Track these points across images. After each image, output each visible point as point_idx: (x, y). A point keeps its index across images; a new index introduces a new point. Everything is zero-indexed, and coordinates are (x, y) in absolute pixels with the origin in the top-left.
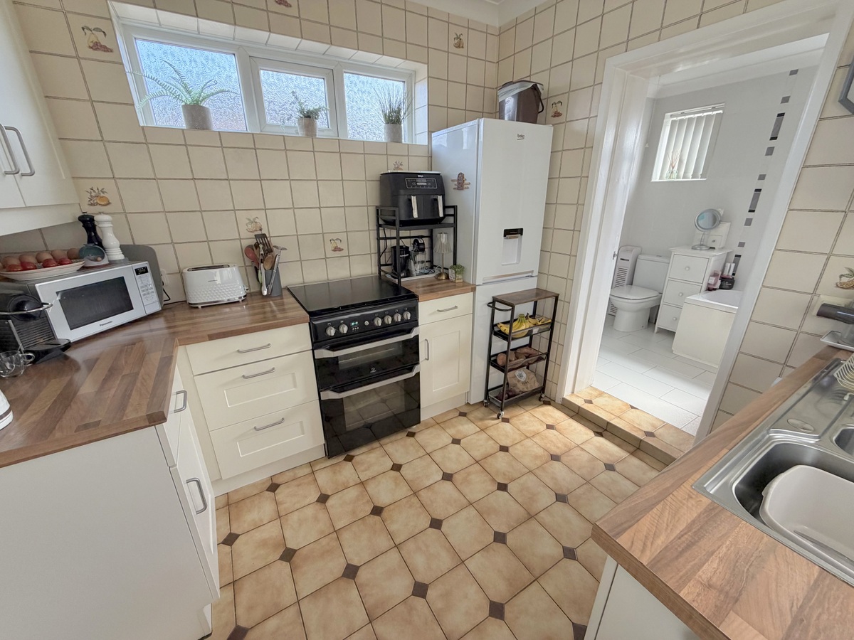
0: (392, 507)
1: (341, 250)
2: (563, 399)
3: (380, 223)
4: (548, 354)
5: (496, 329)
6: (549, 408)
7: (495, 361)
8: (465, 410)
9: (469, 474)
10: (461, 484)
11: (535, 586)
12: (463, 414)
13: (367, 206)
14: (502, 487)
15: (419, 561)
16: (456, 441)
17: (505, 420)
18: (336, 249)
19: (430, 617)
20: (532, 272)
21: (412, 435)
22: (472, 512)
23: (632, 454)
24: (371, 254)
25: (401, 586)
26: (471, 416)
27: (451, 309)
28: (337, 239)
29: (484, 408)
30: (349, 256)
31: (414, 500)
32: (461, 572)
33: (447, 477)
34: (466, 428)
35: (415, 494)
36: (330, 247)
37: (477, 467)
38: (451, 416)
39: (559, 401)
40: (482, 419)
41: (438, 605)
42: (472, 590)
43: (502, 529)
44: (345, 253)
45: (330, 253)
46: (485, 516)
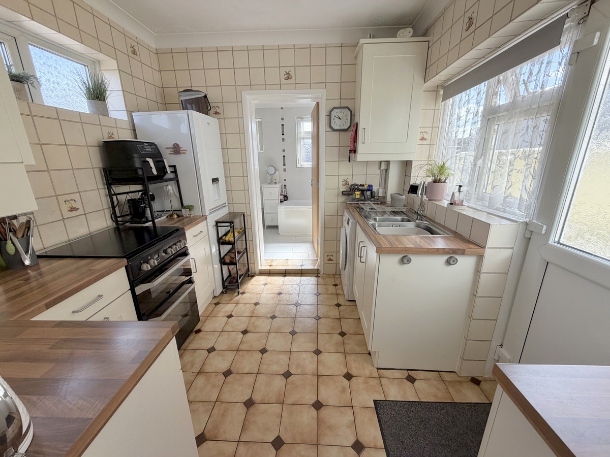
0: (233, 365)
1: (76, 209)
2: (260, 270)
3: (110, 182)
4: (246, 249)
5: (221, 241)
6: (256, 278)
7: (224, 261)
8: (216, 301)
9: (253, 323)
10: (255, 329)
11: (319, 335)
12: (217, 304)
13: (93, 168)
14: (273, 317)
15: (275, 368)
16: (230, 316)
17: (243, 293)
18: (72, 209)
19: (302, 377)
20: (225, 203)
21: (199, 331)
22: (272, 335)
23: (301, 276)
24: (104, 210)
25: (279, 382)
26: (223, 301)
27: (199, 234)
28: (72, 200)
29: (225, 295)
30: (85, 214)
31: (241, 353)
32: (293, 355)
33: (245, 332)
34: (227, 308)
35: (238, 350)
36: (65, 208)
37: (254, 319)
38: (211, 308)
39: (257, 272)
40: (231, 300)
41: (299, 371)
42: (304, 355)
43: (291, 329)
44: (81, 211)
45: (67, 214)
46: (280, 331)
